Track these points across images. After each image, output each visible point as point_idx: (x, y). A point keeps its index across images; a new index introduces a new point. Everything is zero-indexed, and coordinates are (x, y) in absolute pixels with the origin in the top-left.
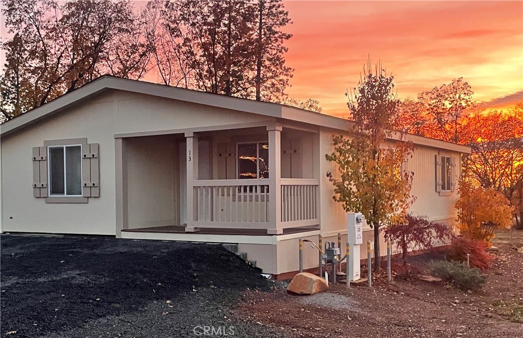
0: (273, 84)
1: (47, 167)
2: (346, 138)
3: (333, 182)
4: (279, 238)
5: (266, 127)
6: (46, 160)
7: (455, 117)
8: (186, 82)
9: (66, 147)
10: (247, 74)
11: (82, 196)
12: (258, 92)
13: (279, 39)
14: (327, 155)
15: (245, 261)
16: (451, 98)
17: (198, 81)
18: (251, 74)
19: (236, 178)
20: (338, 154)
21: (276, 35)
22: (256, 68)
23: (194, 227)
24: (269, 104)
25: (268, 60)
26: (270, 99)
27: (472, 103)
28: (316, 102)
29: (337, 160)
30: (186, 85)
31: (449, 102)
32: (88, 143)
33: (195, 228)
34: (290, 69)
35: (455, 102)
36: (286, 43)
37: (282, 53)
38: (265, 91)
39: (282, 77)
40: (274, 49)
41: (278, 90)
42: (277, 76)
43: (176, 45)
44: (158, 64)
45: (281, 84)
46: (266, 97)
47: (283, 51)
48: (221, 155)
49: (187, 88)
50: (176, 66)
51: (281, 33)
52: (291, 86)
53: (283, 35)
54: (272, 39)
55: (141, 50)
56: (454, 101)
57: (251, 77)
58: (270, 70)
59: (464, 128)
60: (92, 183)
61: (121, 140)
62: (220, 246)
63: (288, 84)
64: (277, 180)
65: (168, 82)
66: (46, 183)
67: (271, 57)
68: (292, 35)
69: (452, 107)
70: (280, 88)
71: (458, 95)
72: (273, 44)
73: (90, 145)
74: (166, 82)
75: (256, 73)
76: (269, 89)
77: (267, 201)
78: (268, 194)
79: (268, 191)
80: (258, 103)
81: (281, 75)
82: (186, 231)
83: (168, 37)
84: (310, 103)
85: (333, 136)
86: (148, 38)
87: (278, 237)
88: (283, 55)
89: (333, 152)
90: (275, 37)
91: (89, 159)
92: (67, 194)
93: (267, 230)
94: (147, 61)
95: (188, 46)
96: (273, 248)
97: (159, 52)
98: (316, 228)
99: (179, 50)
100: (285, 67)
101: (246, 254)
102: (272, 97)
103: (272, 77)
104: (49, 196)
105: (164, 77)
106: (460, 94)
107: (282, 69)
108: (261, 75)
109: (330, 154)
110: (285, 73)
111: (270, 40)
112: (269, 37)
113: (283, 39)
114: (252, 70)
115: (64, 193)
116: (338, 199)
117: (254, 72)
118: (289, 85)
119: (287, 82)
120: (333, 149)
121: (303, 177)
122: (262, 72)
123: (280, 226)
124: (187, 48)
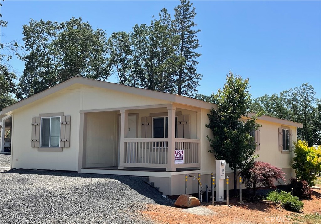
0: (189, 84)
1: (39, 129)
6: (40, 125)
9: (52, 118)
10: (173, 77)
11: (59, 147)
12: (180, 89)
13: (193, 56)
15: (153, 187)
19: (151, 138)
21: (191, 54)
22: (179, 74)
23: (123, 166)
34: (200, 75)
36: (197, 59)
37: (195, 65)
38: (184, 89)
39: (195, 80)
41: (192, 87)
42: (191, 79)
45: (194, 84)
46: (184, 92)
47: (196, 63)
48: (143, 124)
51: (194, 53)
57: (175, 79)
58: (187, 75)
60: (66, 139)
61: (84, 114)
64: (173, 139)
66: (39, 139)
67: (188, 67)
68: (201, 54)
71: (306, 93)
72: (189, 59)
73: (65, 116)
75: (178, 77)
76: (187, 87)
82: (119, 169)
87: (172, 173)
90: (190, 56)
91: (64, 125)
92: (51, 146)
93: (166, 168)
96: (169, 179)
98: (197, 169)
100: (196, 73)
101: (154, 183)
103: (188, 80)
104: (40, 147)
107: (194, 75)
108: (182, 78)
110: (196, 77)
111: (188, 57)
113: (196, 57)
114: (176, 75)
115: (49, 145)
118: (199, 85)
119: (198, 82)
122: (182, 77)
123: (174, 167)
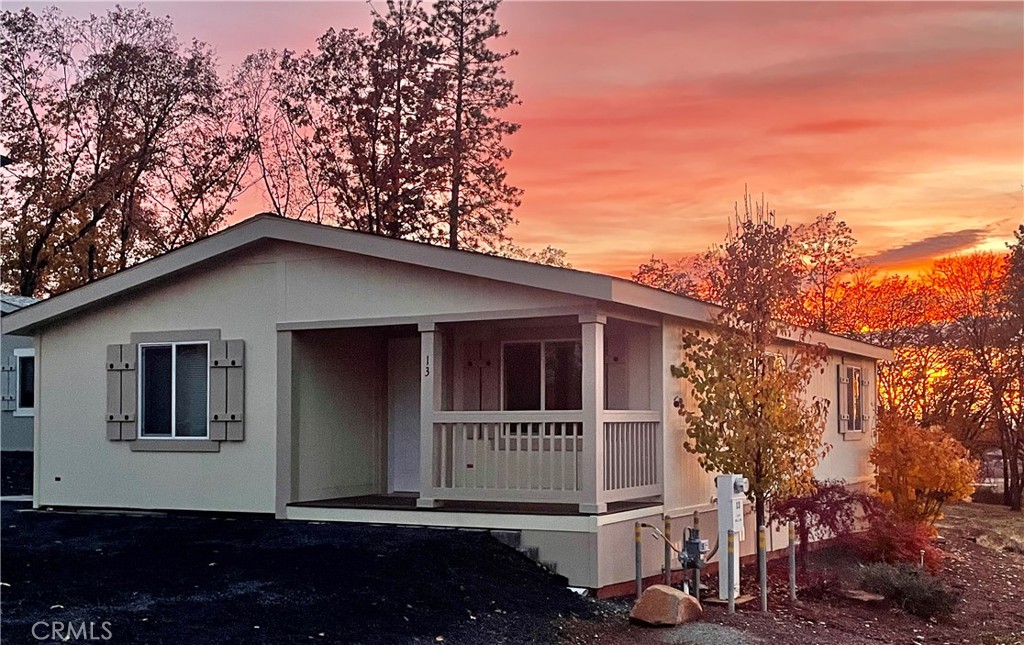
0: (483, 219)
1: (136, 384)
2: (704, 336)
3: (686, 416)
4: (602, 520)
5: (577, 316)
6: (135, 369)
7: (821, 286)
8: (318, 212)
9: (177, 346)
10: (431, 197)
11: (207, 438)
12: (453, 233)
13: (495, 133)
14: (673, 367)
15: (534, 563)
16: (814, 251)
17: (342, 210)
18: (440, 199)
20: (693, 365)
21: (490, 126)
22: (450, 187)
23: (432, 499)
24: (473, 257)
25: (472, 170)
26: (476, 246)
27: (854, 260)
28: (560, 252)
29: (690, 376)
30: (319, 218)
31: (810, 258)
32: (223, 338)
33: (436, 501)
34: (516, 190)
35: (823, 259)
36: (507, 141)
37: (501, 160)
38: (467, 232)
39: (499, 205)
40: (484, 151)
41: (492, 229)
42: (489, 203)
43: (299, 142)
44: (264, 176)
45: (498, 218)
46: (468, 242)
47: (502, 155)
48: (470, 364)
49: (319, 223)
50: (299, 181)
51: (498, 120)
52: (517, 222)
53: (502, 124)
54: (483, 132)
55: (232, 149)
56: (819, 255)
57: (440, 203)
58: (475, 191)
59: (837, 307)
60: (230, 413)
62: (487, 534)
63: (511, 219)
64: (598, 414)
65: (282, 210)
66: (134, 412)
67: (478, 167)
68: (519, 127)
69: (816, 267)
70: (496, 226)
71: (827, 245)
72: (482, 142)
73: (226, 342)
74: (278, 210)
75: (449, 195)
76: (475, 227)
77: (577, 450)
78: (579, 437)
79: (580, 432)
80: (453, 254)
81: (497, 202)
82: (418, 505)
83: (285, 124)
84: (548, 255)
85: (684, 332)
86: (246, 125)
87: (599, 517)
88: (502, 165)
89: (683, 361)
90: (487, 129)
91: (225, 370)
92: (177, 435)
93: (578, 505)
94: (243, 170)
95: (324, 143)
96: (590, 538)
97: (266, 153)
98: (655, 501)
99: (305, 149)
100: (505, 186)
101: (537, 550)
102: (479, 243)
103: (480, 205)
104: (140, 437)
105: (276, 200)
106: (830, 243)
107: (499, 189)
108: (460, 199)
109: (677, 365)
110: (505, 197)
111: (478, 134)
112: (475, 129)
113: (503, 133)
114: (442, 189)
115: (170, 432)
116: (693, 448)
117: (445, 193)
118: (514, 220)
119: (509, 213)
120: (683, 355)
121: (630, 406)
122: (461, 194)
123: (603, 498)
124: (322, 146)
